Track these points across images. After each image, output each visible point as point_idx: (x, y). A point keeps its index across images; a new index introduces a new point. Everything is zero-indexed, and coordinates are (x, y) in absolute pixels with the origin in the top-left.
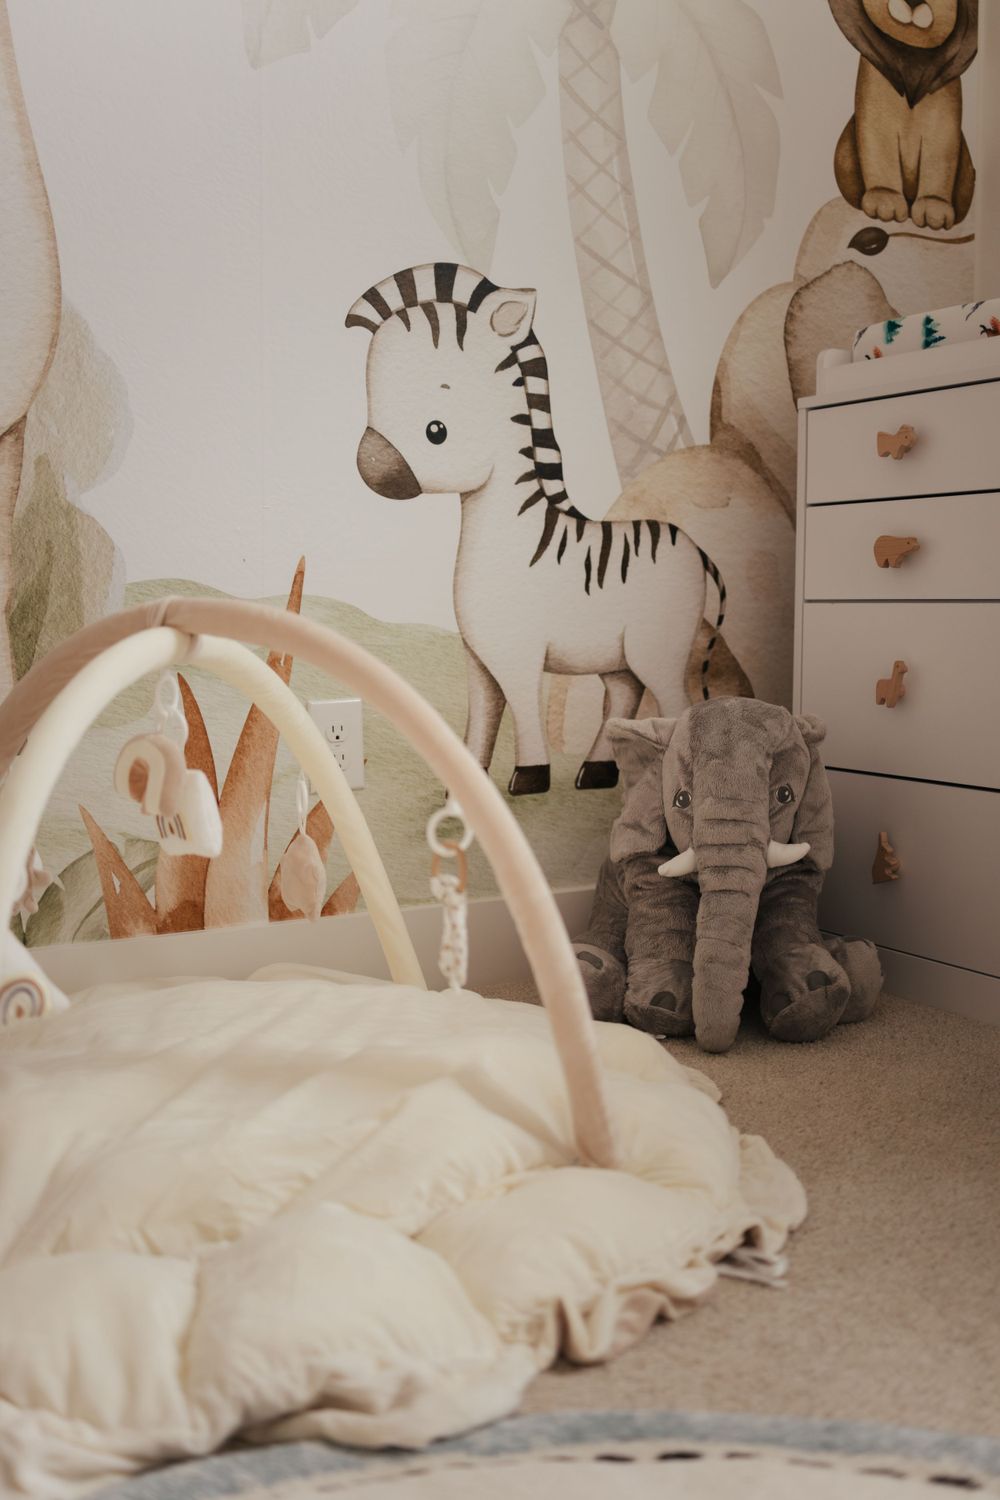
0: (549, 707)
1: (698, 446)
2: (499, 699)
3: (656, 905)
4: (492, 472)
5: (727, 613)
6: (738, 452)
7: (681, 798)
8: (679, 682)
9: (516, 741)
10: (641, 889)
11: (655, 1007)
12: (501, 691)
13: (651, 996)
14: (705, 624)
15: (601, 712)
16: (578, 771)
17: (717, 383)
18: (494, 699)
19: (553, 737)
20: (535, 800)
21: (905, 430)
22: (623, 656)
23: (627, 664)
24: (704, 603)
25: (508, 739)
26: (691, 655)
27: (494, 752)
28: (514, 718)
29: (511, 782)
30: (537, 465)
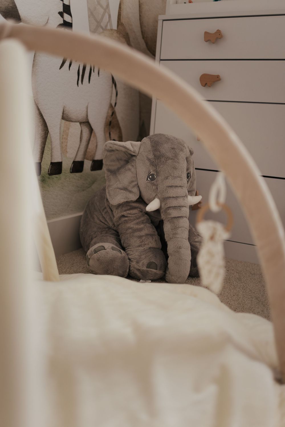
0: (63, 136)
1: (114, 29)
2: (46, 130)
3: (137, 224)
4: (48, 20)
5: (118, 102)
6: (124, 35)
7: (151, 177)
8: (103, 129)
9: (51, 150)
10: (127, 217)
11: (149, 269)
12: (47, 126)
13: (146, 264)
14: (111, 105)
15: (79, 139)
16: (71, 165)
17: (120, 4)
18: (44, 130)
19: (64, 150)
20: (57, 178)
21: (219, 32)
22: (87, 116)
23: (88, 119)
24: (111, 97)
25: (49, 150)
26: (107, 118)
27: (44, 156)
28: (51, 140)
29: (49, 170)
30: (64, 21)
